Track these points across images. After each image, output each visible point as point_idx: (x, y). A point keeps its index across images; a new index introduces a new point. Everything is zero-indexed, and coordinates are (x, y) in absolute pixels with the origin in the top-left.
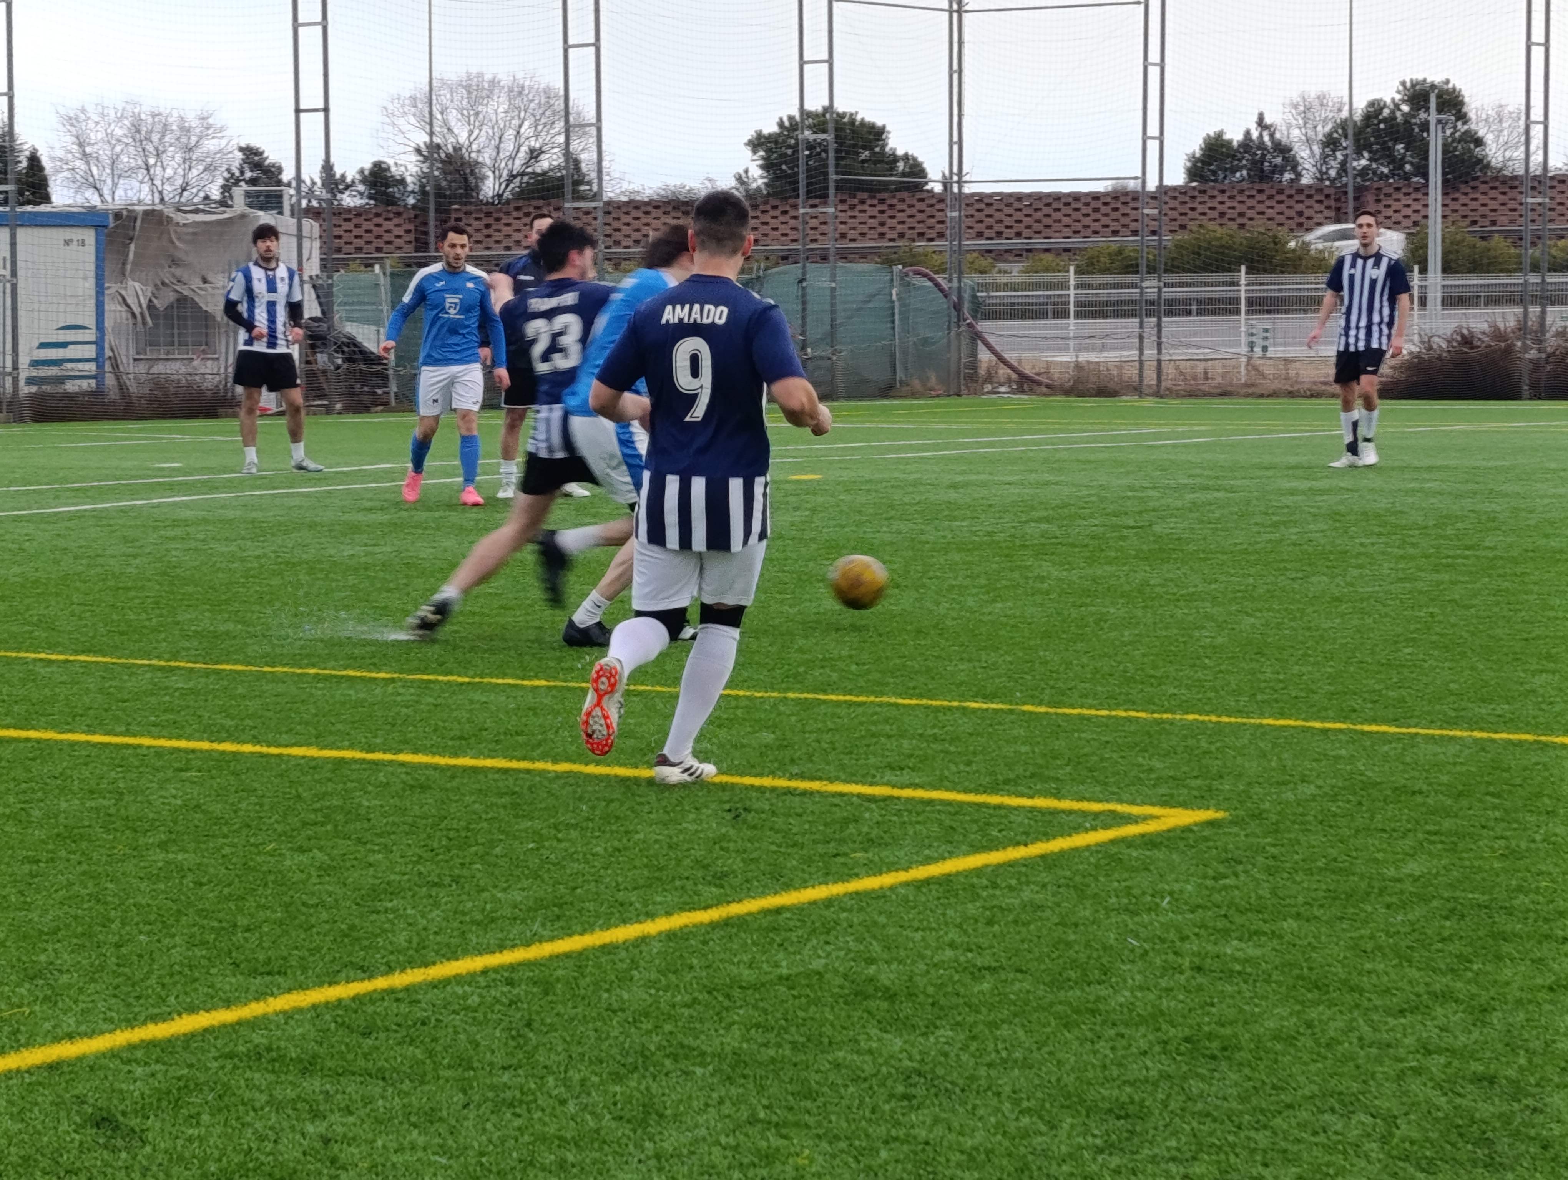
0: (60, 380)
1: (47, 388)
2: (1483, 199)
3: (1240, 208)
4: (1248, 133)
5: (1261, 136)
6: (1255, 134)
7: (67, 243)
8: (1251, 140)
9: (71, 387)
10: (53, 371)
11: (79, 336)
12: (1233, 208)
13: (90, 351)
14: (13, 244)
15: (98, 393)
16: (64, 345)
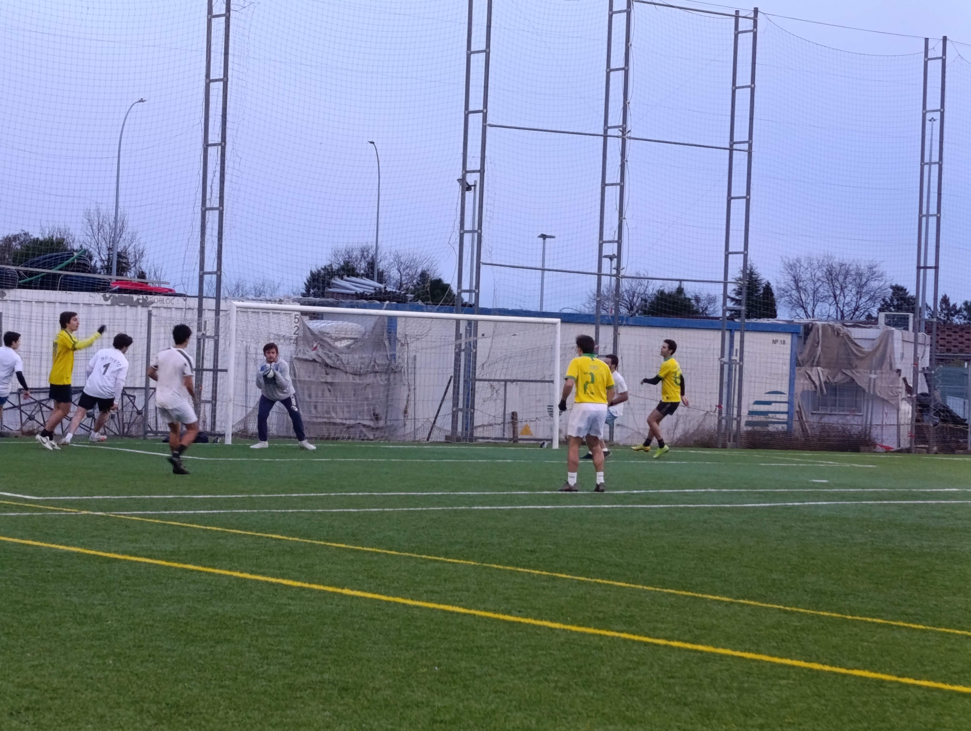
0: (766, 424)
1: (758, 428)
7: (775, 342)
9: (771, 428)
10: (762, 418)
11: (778, 398)
13: (784, 407)
14: (742, 342)
15: (788, 433)
16: (769, 403)
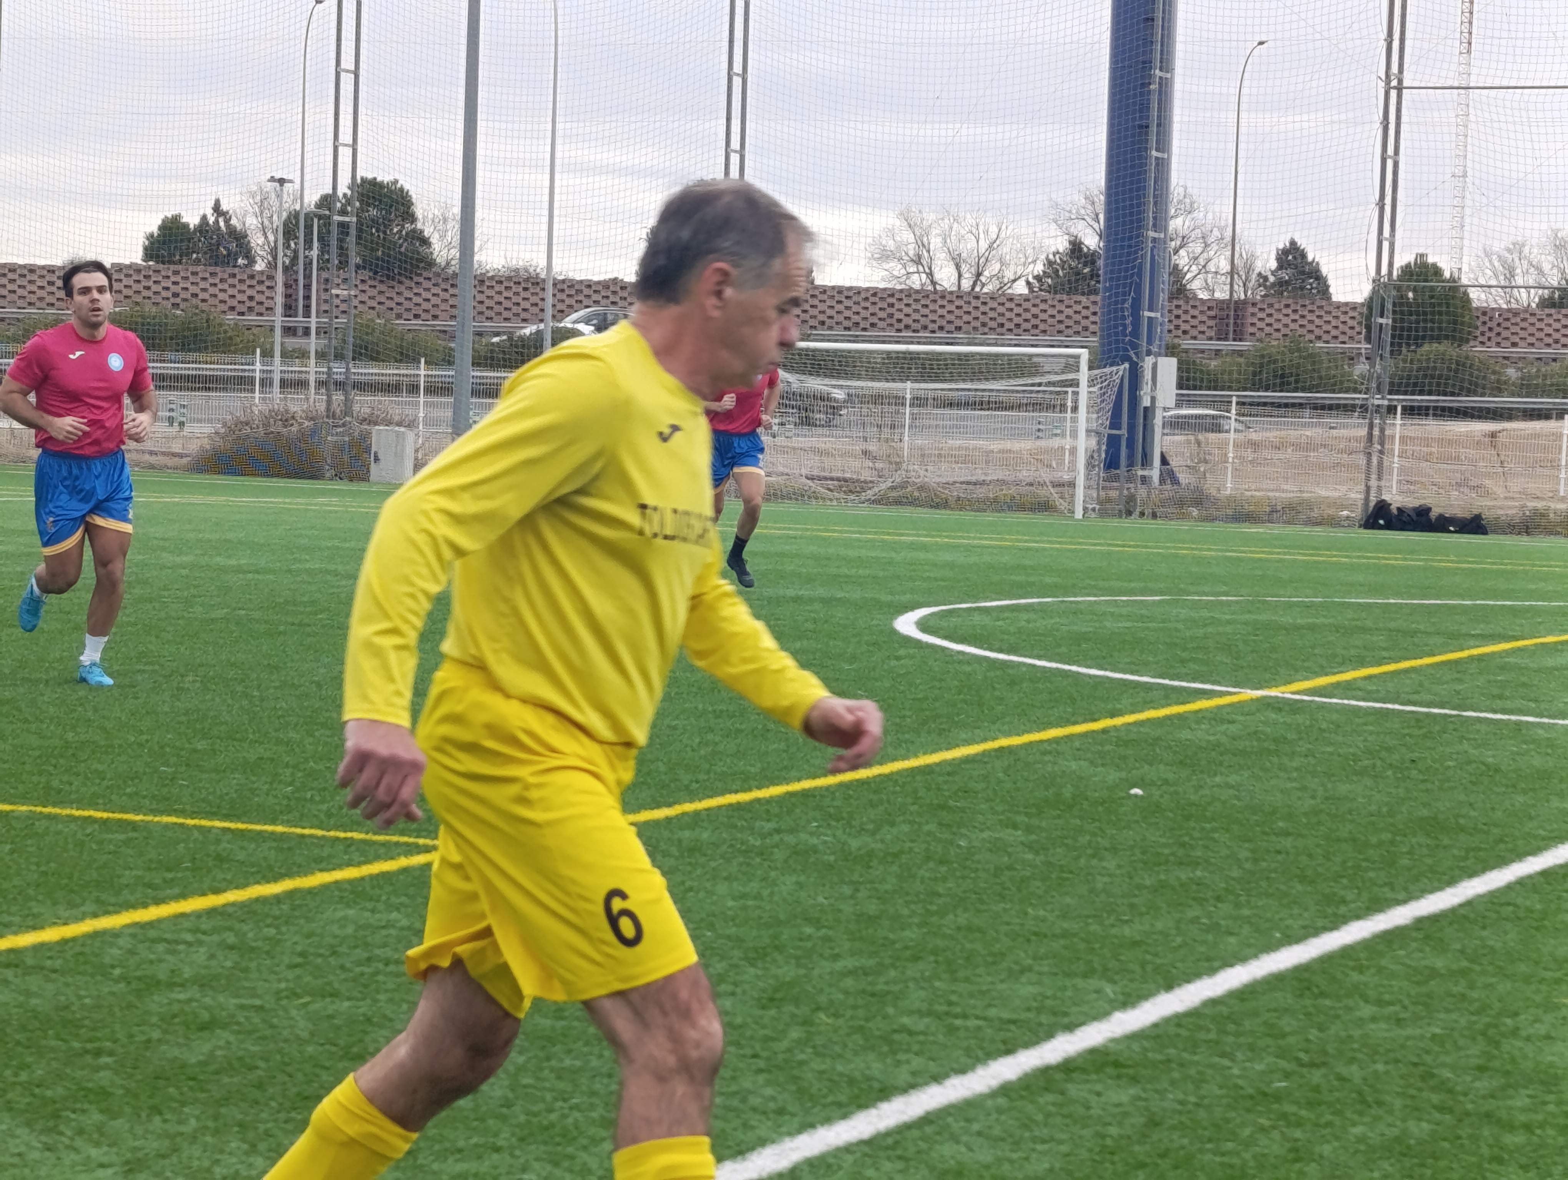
2: (426, 295)
3: (193, 289)
4: (204, 218)
5: (217, 221)
6: (211, 220)
8: (207, 224)
12: (186, 289)
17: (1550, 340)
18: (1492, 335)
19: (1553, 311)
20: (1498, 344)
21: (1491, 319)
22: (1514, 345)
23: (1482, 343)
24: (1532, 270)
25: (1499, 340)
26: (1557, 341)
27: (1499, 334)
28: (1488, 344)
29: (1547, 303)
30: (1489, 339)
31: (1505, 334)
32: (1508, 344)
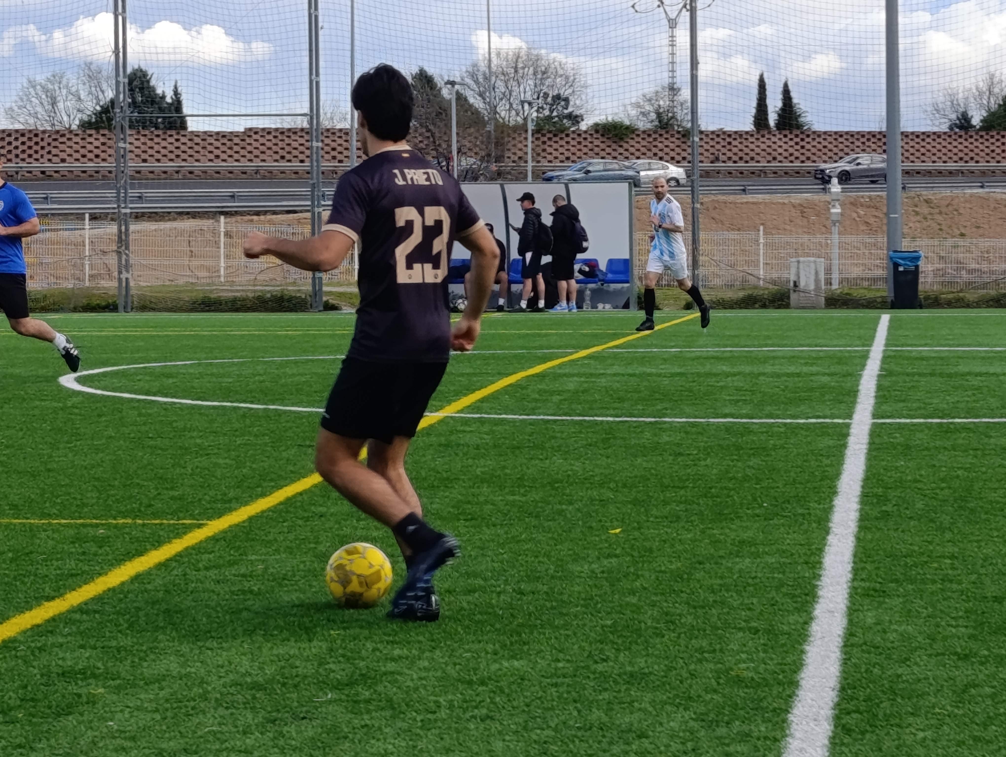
17: (90, 156)
18: (44, 152)
19: (93, 132)
20: (49, 160)
21: (42, 140)
22: (63, 161)
23: (37, 160)
24: (70, 97)
25: (50, 157)
26: (97, 156)
27: (49, 152)
28: (41, 160)
29: (86, 125)
30: (42, 156)
31: (54, 151)
32: (59, 161)
